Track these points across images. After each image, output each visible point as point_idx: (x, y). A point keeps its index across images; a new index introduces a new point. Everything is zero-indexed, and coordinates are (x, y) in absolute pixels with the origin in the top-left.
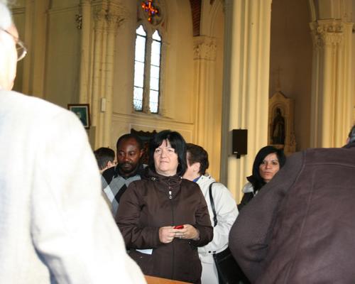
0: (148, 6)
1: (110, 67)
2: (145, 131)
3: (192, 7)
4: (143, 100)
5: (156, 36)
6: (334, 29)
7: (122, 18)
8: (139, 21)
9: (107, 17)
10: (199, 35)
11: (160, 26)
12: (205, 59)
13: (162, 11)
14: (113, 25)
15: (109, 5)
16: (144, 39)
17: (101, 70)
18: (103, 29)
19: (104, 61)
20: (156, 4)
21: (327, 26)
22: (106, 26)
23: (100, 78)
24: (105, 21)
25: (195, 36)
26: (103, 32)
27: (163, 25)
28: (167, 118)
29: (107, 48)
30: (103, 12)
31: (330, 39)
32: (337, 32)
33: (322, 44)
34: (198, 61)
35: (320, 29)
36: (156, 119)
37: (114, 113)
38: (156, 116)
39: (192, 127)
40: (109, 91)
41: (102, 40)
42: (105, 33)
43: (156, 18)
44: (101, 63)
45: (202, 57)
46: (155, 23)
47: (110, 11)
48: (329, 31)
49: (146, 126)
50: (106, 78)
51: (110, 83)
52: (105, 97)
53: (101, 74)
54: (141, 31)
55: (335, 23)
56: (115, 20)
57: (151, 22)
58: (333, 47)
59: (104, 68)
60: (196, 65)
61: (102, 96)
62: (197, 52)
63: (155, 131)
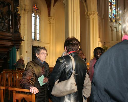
0: (35, 7)
1: (26, 26)
2: (36, 46)
3: (48, 8)
4: (35, 36)
5: (37, 16)
6: (93, 14)
7: (29, 10)
8: (33, 12)
9: (24, 10)
10: (50, 16)
11: (38, 13)
12: (52, 24)
13: (39, 9)
14: (26, 13)
15: (25, 6)
16: (34, 17)
17: (23, 27)
18: (23, 14)
19: (24, 24)
20: (37, 7)
21: (90, 13)
22: (24, 13)
23: (23, 29)
24: (24, 11)
25: (49, 16)
26: (23, 15)
27: (39, 13)
28: (42, 42)
29: (25, 20)
30: (23, 8)
31: (91, 17)
32: (93, 15)
33: (89, 19)
34: (50, 24)
35: (88, 14)
36: (39, 42)
37: (27, 41)
38: (39, 41)
39: (49, 44)
40: (26, 34)
41: (23, 18)
42: (24, 15)
43: (37, 11)
44: (23, 25)
45: (51, 23)
46: (37, 12)
47: (26, 8)
48: (91, 15)
49: (36, 44)
50: (25, 30)
51: (26, 31)
52: (25, 36)
53: (23, 28)
54: (33, 15)
55: (93, 12)
56: (27, 11)
57: (36, 12)
58: (92, 19)
59: (24, 26)
60: (49, 25)
61: (24, 35)
62: (50, 21)
63: (39, 46)
